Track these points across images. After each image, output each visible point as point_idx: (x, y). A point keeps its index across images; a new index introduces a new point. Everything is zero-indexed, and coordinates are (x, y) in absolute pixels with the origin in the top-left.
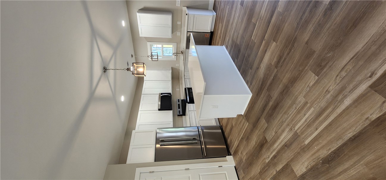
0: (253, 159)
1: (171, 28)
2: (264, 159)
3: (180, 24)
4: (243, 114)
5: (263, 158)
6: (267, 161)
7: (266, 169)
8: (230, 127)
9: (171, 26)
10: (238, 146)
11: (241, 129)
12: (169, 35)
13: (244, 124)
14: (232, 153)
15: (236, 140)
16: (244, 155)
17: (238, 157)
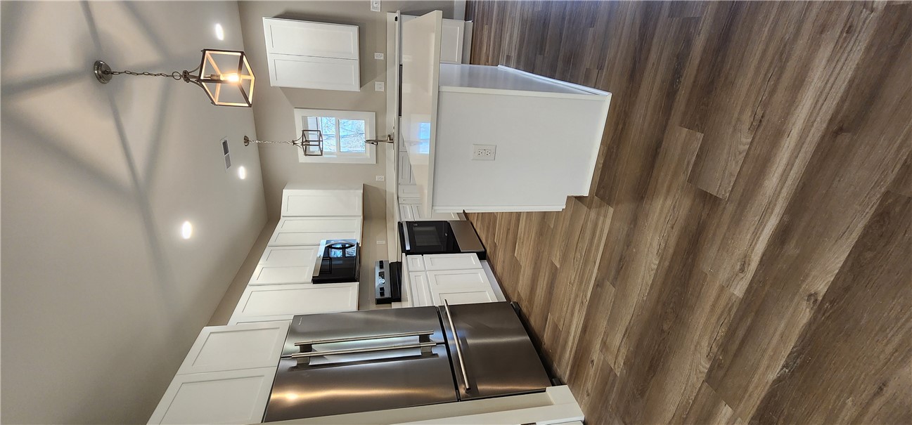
0: (663, 331)
1: (357, 62)
2: (722, 289)
3: (382, 58)
4: (586, 193)
5: (713, 293)
6: (739, 290)
7: (741, 333)
8: (545, 282)
9: (357, 57)
10: (585, 329)
11: (589, 251)
12: (351, 82)
13: (596, 225)
14: (565, 373)
15: (572, 314)
16: (618, 344)
17: (592, 372)
